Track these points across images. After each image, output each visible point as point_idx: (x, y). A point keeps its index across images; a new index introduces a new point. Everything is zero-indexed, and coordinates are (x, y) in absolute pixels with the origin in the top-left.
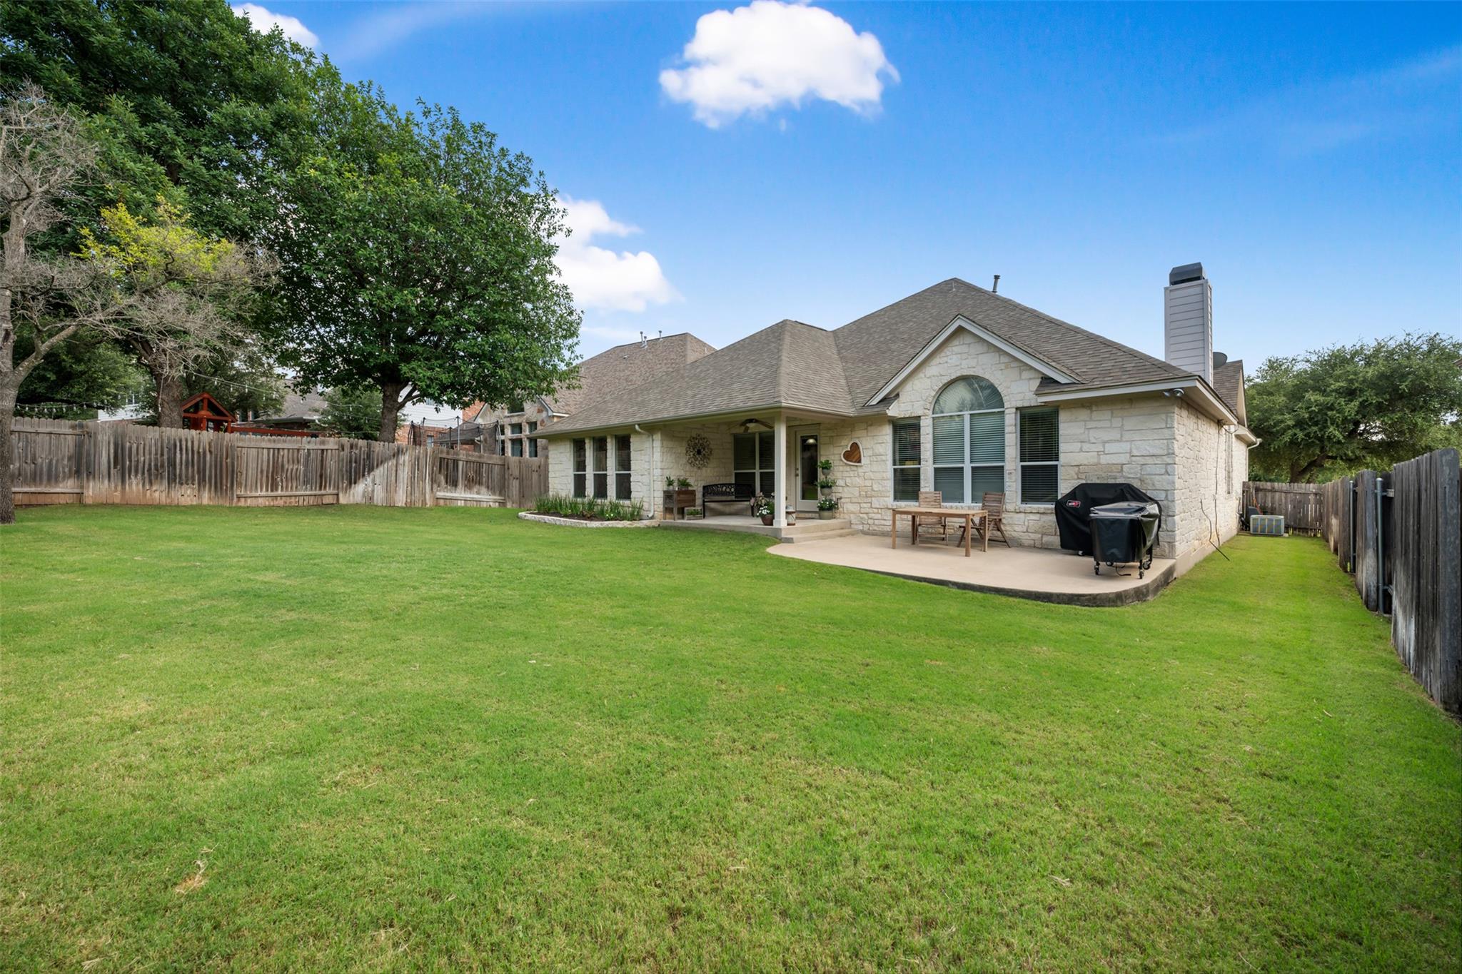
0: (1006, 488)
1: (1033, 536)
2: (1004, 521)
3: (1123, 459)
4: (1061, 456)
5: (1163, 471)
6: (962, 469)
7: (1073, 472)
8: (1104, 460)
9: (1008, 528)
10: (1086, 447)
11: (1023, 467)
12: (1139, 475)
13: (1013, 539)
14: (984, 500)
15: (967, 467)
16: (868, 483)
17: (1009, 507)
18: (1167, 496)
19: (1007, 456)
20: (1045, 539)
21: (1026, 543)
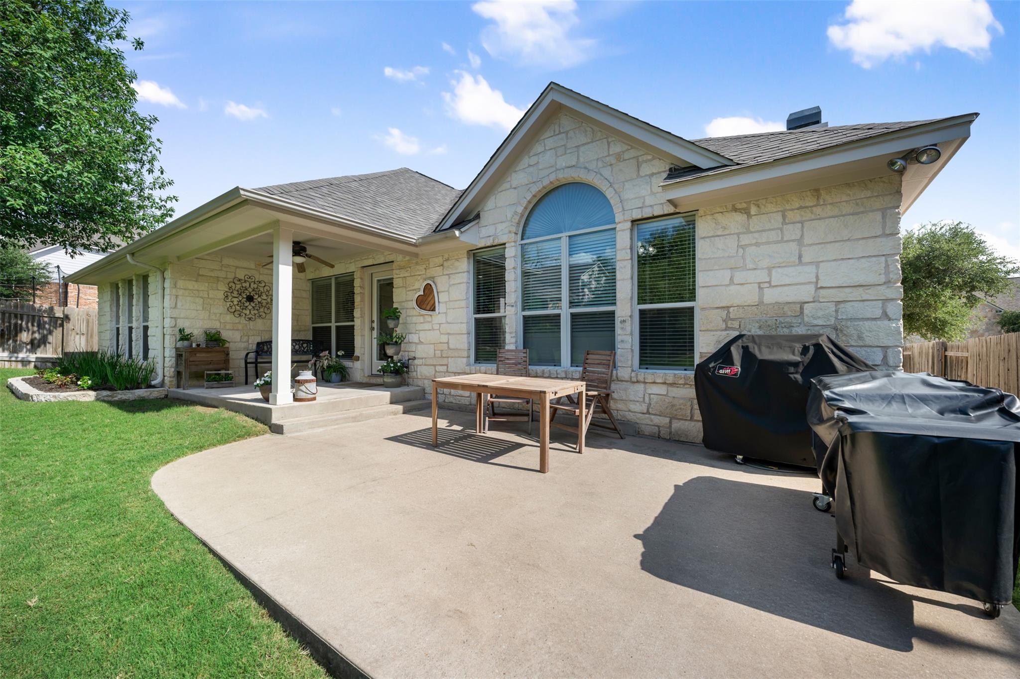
0: (618, 345)
1: (657, 420)
2: (615, 395)
3: (805, 293)
4: (700, 293)
5: (878, 313)
6: (559, 316)
7: (717, 318)
8: (770, 296)
9: (620, 406)
10: (739, 277)
11: (642, 312)
12: (832, 321)
13: (627, 423)
14: (585, 363)
15: (565, 312)
16: (444, 339)
17: (623, 372)
18: (885, 357)
19: (618, 295)
20: (676, 425)
21: (647, 430)
